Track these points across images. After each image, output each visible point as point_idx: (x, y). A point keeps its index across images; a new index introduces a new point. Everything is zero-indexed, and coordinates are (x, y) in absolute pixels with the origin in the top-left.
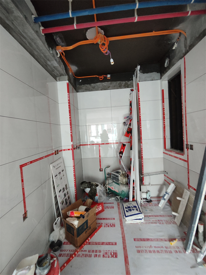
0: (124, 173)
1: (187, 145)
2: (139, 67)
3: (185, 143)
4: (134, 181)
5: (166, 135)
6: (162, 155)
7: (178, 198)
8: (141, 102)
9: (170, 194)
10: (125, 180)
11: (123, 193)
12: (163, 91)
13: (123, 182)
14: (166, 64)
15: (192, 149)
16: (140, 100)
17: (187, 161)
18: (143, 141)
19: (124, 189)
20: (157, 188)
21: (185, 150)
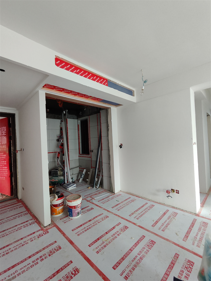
0: (61, 169)
1: (91, 150)
2: (67, 111)
3: (90, 150)
4: (67, 172)
5: (80, 147)
6: (78, 158)
7: (89, 173)
8: (68, 129)
9: (84, 174)
10: (62, 173)
11: (61, 180)
12: (78, 125)
13: (61, 174)
14: (80, 114)
15: (92, 152)
16: (68, 128)
17: (91, 157)
18: (69, 150)
19: (62, 178)
20: (76, 175)
21: (90, 153)
